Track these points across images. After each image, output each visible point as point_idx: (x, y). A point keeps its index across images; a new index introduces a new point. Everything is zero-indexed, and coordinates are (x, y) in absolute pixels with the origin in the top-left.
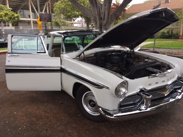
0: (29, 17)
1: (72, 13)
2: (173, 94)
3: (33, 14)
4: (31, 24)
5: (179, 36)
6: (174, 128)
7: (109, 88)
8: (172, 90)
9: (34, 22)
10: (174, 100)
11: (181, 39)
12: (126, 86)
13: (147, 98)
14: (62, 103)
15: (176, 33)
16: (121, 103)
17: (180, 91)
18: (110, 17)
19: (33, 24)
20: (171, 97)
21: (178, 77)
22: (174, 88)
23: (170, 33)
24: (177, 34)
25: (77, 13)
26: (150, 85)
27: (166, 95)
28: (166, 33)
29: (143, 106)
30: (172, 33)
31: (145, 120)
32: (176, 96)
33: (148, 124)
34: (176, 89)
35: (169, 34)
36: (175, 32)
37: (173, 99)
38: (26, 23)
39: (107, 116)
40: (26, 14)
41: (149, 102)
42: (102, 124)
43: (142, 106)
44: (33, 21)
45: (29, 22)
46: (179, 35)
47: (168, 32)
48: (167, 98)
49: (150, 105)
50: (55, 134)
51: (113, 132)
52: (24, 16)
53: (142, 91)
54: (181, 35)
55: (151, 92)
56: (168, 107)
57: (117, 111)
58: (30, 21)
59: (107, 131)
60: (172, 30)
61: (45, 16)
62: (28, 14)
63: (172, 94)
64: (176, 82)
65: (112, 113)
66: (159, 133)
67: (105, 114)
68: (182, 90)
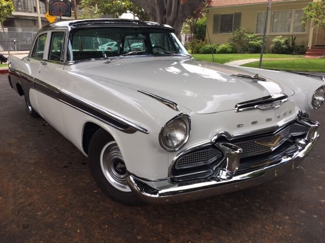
0: (35, 10)
1: (113, 4)
2: (288, 149)
3: (41, 6)
4: (38, 23)
5: (306, 50)
6: (287, 218)
7: (147, 131)
8: (285, 140)
9: (43, 19)
10: (290, 159)
11: (309, 54)
12: (185, 127)
13: (231, 154)
14: (66, 167)
15: (301, 45)
16: (174, 166)
17: (302, 142)
18: (181, 9)
19: (42, 23)
20: (284, 155)
21: (300, 113)
22: (290, 136)
23: (291, 44)
24: (303, 46)
25: (123, 4)
26: (239, 126)
27: (273, 149)
28: (283, 44)
29: (224, 172)
30: (293, 44)
31: (230, 200)
32: (295, 152)
33: (236, 209)
34: (294, 138)
35: (289, 46)
36: (298, 42)
37: (287, 158)
38: (29, 21)
39: (145, 194)
40: (29, 4)
41: (235, 163)
42: (140, 209)
43: (221, 171)
44: (41, 18)
45: (34, 21)
46: (305, 48)
47: (286, 43)
48: (276, 155)
49: (237, 169)
50: (33, 232)
51: (160, 226)
52: (25, 9)
53: (221, 138)
54: (310, 48)
55: (241, 142)
56: (276, 175)
57: (167, 183)
58: (36, 19)
59: (148, 224)
60: (294, 38)
61: (58, 5)
62: (32, 5)
63: (286, 149)
64: (296, 124)
65: (155, 188)
66: (255, 228)
67: (141, 191)
68: (306, 139)
